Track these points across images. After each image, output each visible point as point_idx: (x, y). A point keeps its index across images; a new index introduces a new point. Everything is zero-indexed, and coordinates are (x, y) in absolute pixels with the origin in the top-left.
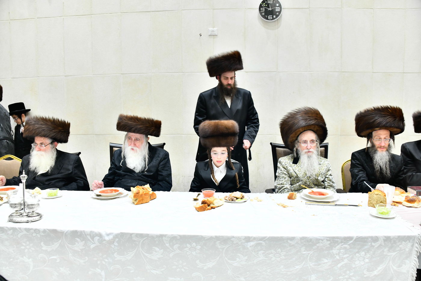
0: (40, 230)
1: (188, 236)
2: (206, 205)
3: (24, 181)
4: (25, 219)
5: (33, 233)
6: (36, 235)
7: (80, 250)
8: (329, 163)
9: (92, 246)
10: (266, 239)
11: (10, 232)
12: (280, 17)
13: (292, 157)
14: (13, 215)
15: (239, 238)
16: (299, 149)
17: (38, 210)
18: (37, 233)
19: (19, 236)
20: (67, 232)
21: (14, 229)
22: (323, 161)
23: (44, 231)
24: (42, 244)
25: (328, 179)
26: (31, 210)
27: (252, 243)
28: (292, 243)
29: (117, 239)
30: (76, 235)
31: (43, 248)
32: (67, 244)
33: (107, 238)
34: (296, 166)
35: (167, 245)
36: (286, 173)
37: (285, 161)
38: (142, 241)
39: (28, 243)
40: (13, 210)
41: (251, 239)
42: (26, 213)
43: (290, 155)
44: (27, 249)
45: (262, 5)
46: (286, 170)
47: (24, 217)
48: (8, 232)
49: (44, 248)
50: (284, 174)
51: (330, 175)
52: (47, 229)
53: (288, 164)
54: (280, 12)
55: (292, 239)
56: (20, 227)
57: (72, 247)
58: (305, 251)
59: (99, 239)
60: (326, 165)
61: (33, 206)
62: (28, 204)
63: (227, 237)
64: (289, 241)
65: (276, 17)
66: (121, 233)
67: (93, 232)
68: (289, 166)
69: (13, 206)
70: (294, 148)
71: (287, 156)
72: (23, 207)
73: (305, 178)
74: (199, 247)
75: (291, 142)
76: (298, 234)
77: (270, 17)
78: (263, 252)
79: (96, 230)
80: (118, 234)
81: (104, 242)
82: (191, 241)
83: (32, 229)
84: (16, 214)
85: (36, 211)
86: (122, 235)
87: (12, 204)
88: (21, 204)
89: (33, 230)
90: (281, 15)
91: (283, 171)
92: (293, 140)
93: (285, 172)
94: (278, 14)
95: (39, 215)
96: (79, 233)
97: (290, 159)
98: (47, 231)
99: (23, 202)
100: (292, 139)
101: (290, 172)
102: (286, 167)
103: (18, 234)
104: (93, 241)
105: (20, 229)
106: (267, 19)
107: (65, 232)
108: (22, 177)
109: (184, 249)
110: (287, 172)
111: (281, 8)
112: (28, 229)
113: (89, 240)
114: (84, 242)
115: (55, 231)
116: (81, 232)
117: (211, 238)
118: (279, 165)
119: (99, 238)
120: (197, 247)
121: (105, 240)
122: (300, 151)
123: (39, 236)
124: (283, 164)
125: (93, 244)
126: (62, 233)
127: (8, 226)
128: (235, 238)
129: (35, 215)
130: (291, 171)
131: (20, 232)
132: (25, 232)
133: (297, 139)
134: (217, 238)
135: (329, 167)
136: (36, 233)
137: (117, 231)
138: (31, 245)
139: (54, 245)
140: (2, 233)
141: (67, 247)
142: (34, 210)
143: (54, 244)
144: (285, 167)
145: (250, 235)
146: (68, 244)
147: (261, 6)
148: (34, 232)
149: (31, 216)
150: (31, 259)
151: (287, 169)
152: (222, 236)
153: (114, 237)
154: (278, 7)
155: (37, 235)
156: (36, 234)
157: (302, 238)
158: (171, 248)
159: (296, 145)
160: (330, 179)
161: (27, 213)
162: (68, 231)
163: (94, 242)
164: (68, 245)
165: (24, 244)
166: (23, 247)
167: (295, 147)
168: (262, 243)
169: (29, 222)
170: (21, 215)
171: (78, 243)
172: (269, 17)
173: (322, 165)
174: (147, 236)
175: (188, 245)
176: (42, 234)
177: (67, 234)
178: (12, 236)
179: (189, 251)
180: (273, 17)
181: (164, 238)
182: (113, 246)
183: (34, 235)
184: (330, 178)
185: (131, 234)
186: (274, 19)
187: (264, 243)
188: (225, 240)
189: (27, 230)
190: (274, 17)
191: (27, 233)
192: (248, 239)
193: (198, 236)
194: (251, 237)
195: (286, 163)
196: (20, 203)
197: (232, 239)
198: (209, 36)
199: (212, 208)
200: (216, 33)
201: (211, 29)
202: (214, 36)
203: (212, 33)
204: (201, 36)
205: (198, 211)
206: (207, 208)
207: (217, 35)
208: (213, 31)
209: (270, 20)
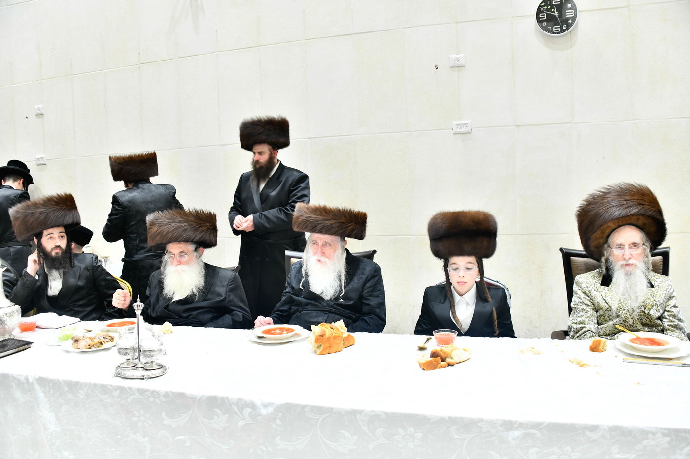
0: (159, 392)
1: (401, 414)
2: (439, 359)
3: (138, 312)
4: (140, 373)
5: (149, 397)
6: (154, 400)
7: (221, 429)
8: (671, 284)
9: (241, 423)
10: (544, 425)
11: (117, 393)
12: (574, 28)
13: (600, 274)
14: (122, 366)
15: (492, 423)
16: (611, 259)
17: (159, 359)
18: (155, 398)
19: (129, 400)
20: (201, 398)
21: (122, 389)
22: (658, 280)
23: (166, 394)
24: (163, 414)
25: (670, 314)
26: (149, 360)
27: (517, 433)
28: (594, 436)
29: (280, 415)
30: (214, 403)
31: (164, 422)
32: (201, 417)
33: (264, 412)
34: (607, 290)
35: (365, 428)
36: (589, 303)
37: (586, 281)
38: (321, 419)
39: (142, 412)
40: (123, 359)
41: (515, 425)
42: (142, 363)
43: (596, 271)
44: (141, 422)
45: (542, 9)
46: (588, 298)
47: (139, 371)
48: (113, 393)
49: (167, 421)
50: (585, 304)
51: (674, 306)
52: (171, 392)
53: (592, 287)
54: (574, 18)
55: (594, 428)
56: (130, 385)
57: (208, 423)
58: (618, 453)
59: (251, 413)
60: (665, 288)
61: (152, 353)
62: (144, 350)
63: (471, 420)
64: (587, 433)
65: (568, 28)
66: (286, 404)
67: (242, 400)
68: (593, 290)
69: (123, 351)
70: (601, 258)
71: (591, 272)
72: (137, 354)
73: (624, 312)
74: (419, 435)
75: (597, 248)
76: (606, 419)
77: (556, 28)
78: (535, 449)
79: (247, 397)
80: (282, 406)
81: (259, 418)
82: (405, 424)
83: (148, 390)
84: (128, 364)
85: (156, 361)
86: (288, 408)
87: (121, 349)
88: (134, 349)
89: (148, 392)
90: (577, 23)
91: (583, 299)
92: (599, 243)
93: (587, 302)
94: (571, 22)
95: (161, 367)
96: (219, 400)
97: (596, 278)
98: (171, 394)
99: (136, 346)
100: (597, 242)
101: (596, 301)
102: (589, 291)
103: (127, 397)
104: (242, 414)
105: (130, 388)
106: (552, 32)
107: (198, 398)
108: (136, 306)
109: (394, 437)
110: (590, 301)
111: (576, 12)
112: (143, 389)
113: (235, 413)
114: (227, 415)
115: (182, 395)
116: (223, 399)
117: (441, 421)
118: (575, 288)
119: (251, 410)
120: (416, 434)
121: (260, 415)
122: (613, 263)
123: (158, 402)
124: (583, 286)
125: (242, 419)
126: (193, 398)
127: (113, 385)
128: (484, 422)
129: (155, 367)
130: (598, 299)
131: (131, 395)
132: (137, 395)
133: (606, 241)
134: (453, 421)
135: (672, 291)
137: (280, 400)
138: (148, 415)
139: (181, 418)
140: (105, 394)
141: (201, 423)
142: (153, 359)
143: (181, 416)
144: (587, 292)
145: (513, 418)
146: (203, 417)
147: (539, 11)
148: (150, 395)
149: (148, 369)
150: (147, 438)
151: (590, 296)
152: (461, 418)
153: (275, 410)
154: (570, 9)
155: (156, 400)
156: (153, 398)
157: (614, 429)
158: (370, 435)
159: (605, 253)
160: (673, 314)
161: (144, 363)
162: (203, 396)
163: (243, 418)
164: (203, 419)
165: (137, 414)
166: (135, 419)
167: (604, 255)
168: (535, 434)
169: (146, 378)
170: (134, 366)
171: (219, 417)
172: (554, 29)
173: (657, 287)
174: (330, 410)
175: (400, 430)
176: (164, 399)
177: (201, 401)
178: (119, 400)
179: (403, 442)
180: (561, 28)
181: (358, 416)
182: (274, 426)
183: (151, 399)
184: (673, 312)
185: (304, 407)
186: (565, 30)
187: (538, 434)
188: (467, 425)
189: (142, 391)
190: (565, 27)
191: (141, 397)
192: (509, 425)
193: (418, 415)
194: (515, 422)
195: (588, 285)
196: (133, 347)
197: (479, 424)
198: (451, 67)
199: (449, 364)
200: (463, 62)
201: (454, 56)
202: (460, 68)
203: (456, 62)
204: (437, 68)
205: (424, 369)
206: (439, 365)
207: (464, 66)
208: (458, 60)
209: (556, 33)
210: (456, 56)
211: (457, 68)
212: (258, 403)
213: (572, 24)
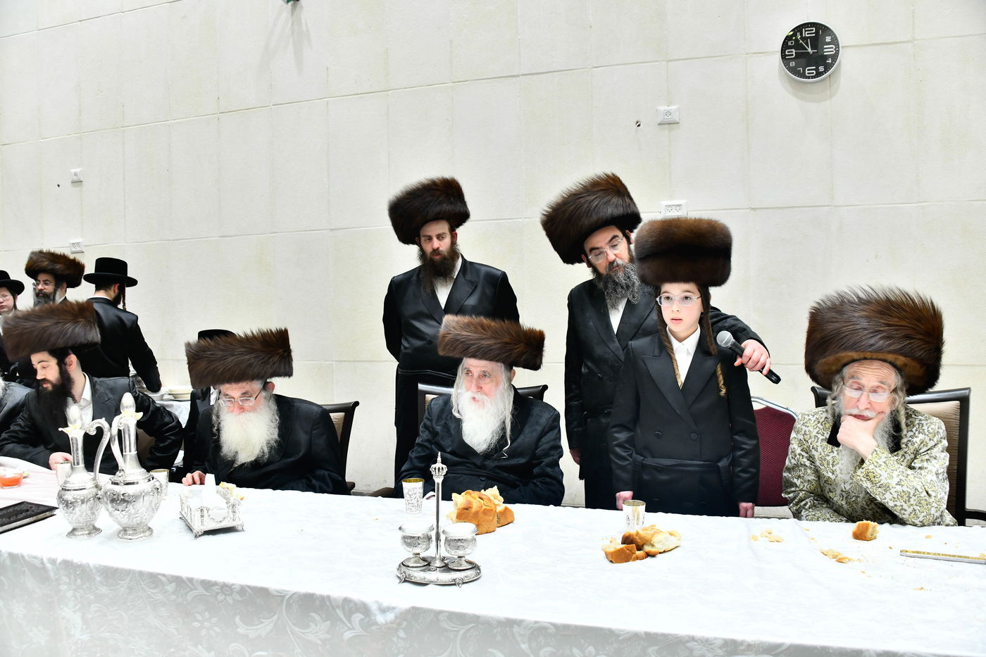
0: (233, 586)
1: (577, 627)
2: (633, 547)
5: (218, 593)
6: (225, 599)
7: (320, 642)
9: (348, 635)
11: (169, 587)
12: (835, 70)
15: (707, 644)
18: (226, 595)
19: (189, 597)
20: (291, 596)
21: (177, 581)
23: (242, 590)
24: (237, 619)
29: (405, 624)
30: (310, 604)
31: (240, 630)
32: (291, 624)
33: (380, 619)
35: (524, 646)
38: (464, 630)
39: (207, 614)
44: (204, 630)
45: (789, 44)
48: (166, 587)
49: (242, 630)
52: (249, 587)
54: (835, 57)
56: (191, 576)
57: (303, 633)
59: (362, 619)
65: (826, 71)
66: (413, 608)
67: (351, 600)
77: (810, 71)
79: (357, 596)
80: (407, 611)
81: (374, 628)
82: (582, 641)
83: (215, 584)
86: (416, 614)
89: (217, 587)
90: (839, 64)
94: (830, 61)
96: (317, 601)
98: (248, 590)
103: (186, 594)
104: (350, 622)
105: (191, 580)
106: (803, 76)
107: (288, 596)
111: (839, 48)
112: (209, 582)
113: (340, 620)
114: (329, 622)
115: (263, 592)
116: (323, 598)
117: (635, 638)
119: (363, 617)
121: (376, 623)
123: (231, 602)
125: (349, 629)
126: (280, 597)
127: (167, 574)
131: (192, 590)
132: (201, 590)
134: (651, 639)
136: (224, 594)
138: (214, 620)
139: (262, 625)
140: (154, 588)
141: (290, 633)
143: (262, 622)
146: (294, 624)
147: (785, 46)
148: (220, 591)
150: (212, 653)
152: (664, 635)
153: (396, 617)
154: (829, 43)
155: (227, 598)
156: (224, 596)
158: (532, 656)
162: (295, 593)
163: (351, 627)
164: (294, 627)
165: (200, 618)
166: (196, 624)
171: (316, 625)
172: (807, 72)
174: (476, 619)
175: (575, 651)
176: (238, 597)
177: (291, 601)
178: (175, 597)
180: (817, 70)
181: (516, 629)
182: (395, 639)
183: (220, 597)
185: (439, 613)
186: (821, 74)
189: (206, 585)
190: (821, 69)
191: (205, 593)
194: (742, 644)
198: (659, 124)
199: (648, 555)
200: (675, 117)
201: (663, 108)
202: (671, 125)
203: (666, 117)
204: (639, 126)
205: (611, 561)
206: (634, 556)
207: (678, 123)
208: (668, 113)
209: (809, 78)
210: (667, 108)
211: (667, 125)
212: (374, 608)
213: (831, 65)
